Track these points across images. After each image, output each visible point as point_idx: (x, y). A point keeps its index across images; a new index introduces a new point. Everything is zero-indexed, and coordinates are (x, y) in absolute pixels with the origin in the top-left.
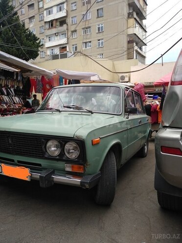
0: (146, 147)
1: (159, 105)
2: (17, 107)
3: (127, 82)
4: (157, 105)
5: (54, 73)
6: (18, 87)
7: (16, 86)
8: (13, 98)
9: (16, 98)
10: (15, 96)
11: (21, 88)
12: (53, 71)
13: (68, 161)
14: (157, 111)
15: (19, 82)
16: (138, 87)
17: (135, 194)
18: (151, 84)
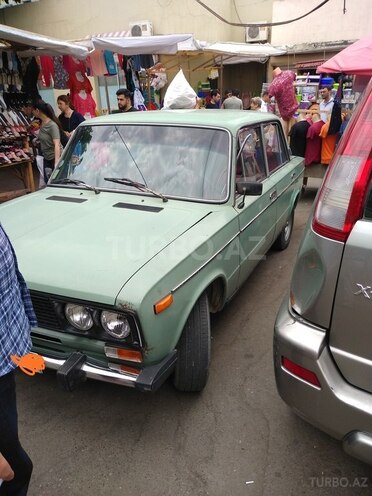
0: (287, 229)
1: (328, 123)
2: (17, 135)
3: (264, 42)
4: (322, 123)
5: (90, 49)
6: (12, 87)
7: (6, 86)
8: (5, 114)
9: (11, 113)
10: (8, 109)
11: (19, 88)
12: (86, 43)
13: (111, 342)
14: (321, 138)
15: (11, 74)
16: (282, 81)
17: (252, 356)
18: (319, 48)
